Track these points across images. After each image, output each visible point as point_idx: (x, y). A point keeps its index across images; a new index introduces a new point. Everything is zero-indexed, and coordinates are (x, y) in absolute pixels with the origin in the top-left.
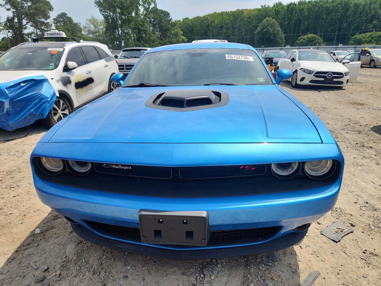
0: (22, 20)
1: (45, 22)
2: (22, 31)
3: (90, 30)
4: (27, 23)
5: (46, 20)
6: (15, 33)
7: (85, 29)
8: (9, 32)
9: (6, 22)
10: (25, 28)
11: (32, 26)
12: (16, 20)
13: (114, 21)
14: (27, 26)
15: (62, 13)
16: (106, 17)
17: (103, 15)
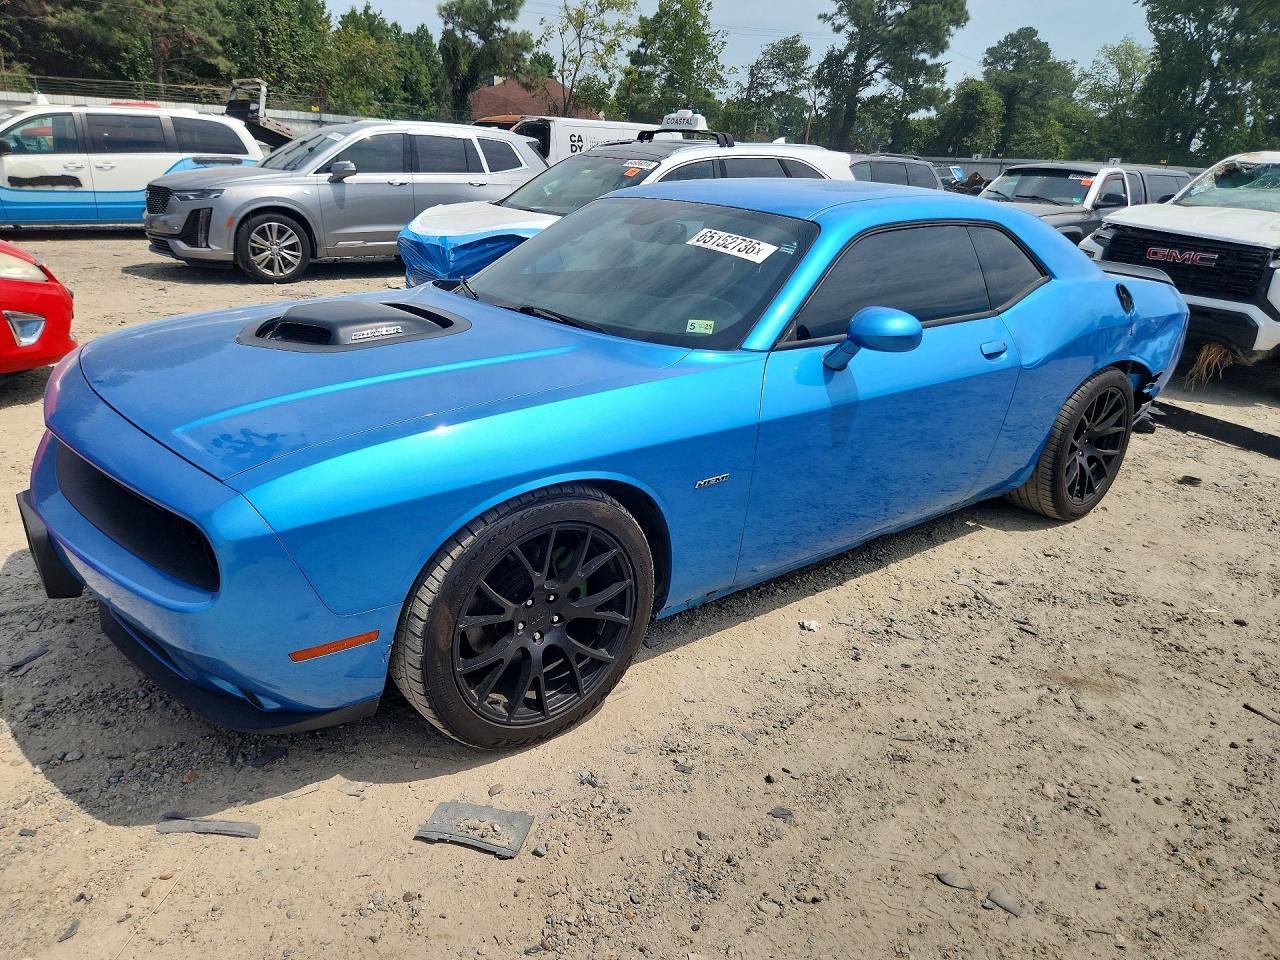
0: (868, 58)
1: (930, 62)
2: (857, 92)
3: (1101, 87)
4: (879, 66)
5: (934, 55)
6: (835, 97)
7: (1083, 83)
8: (822, 93)
9: (823, 64)
10: (868, 84)
11: (886, 76)
12: (851, 59)
13: (1195, 53)
14: (875, 75)
15: (1020, 31)
16: (1165, 41)
17: (1156, 32)
